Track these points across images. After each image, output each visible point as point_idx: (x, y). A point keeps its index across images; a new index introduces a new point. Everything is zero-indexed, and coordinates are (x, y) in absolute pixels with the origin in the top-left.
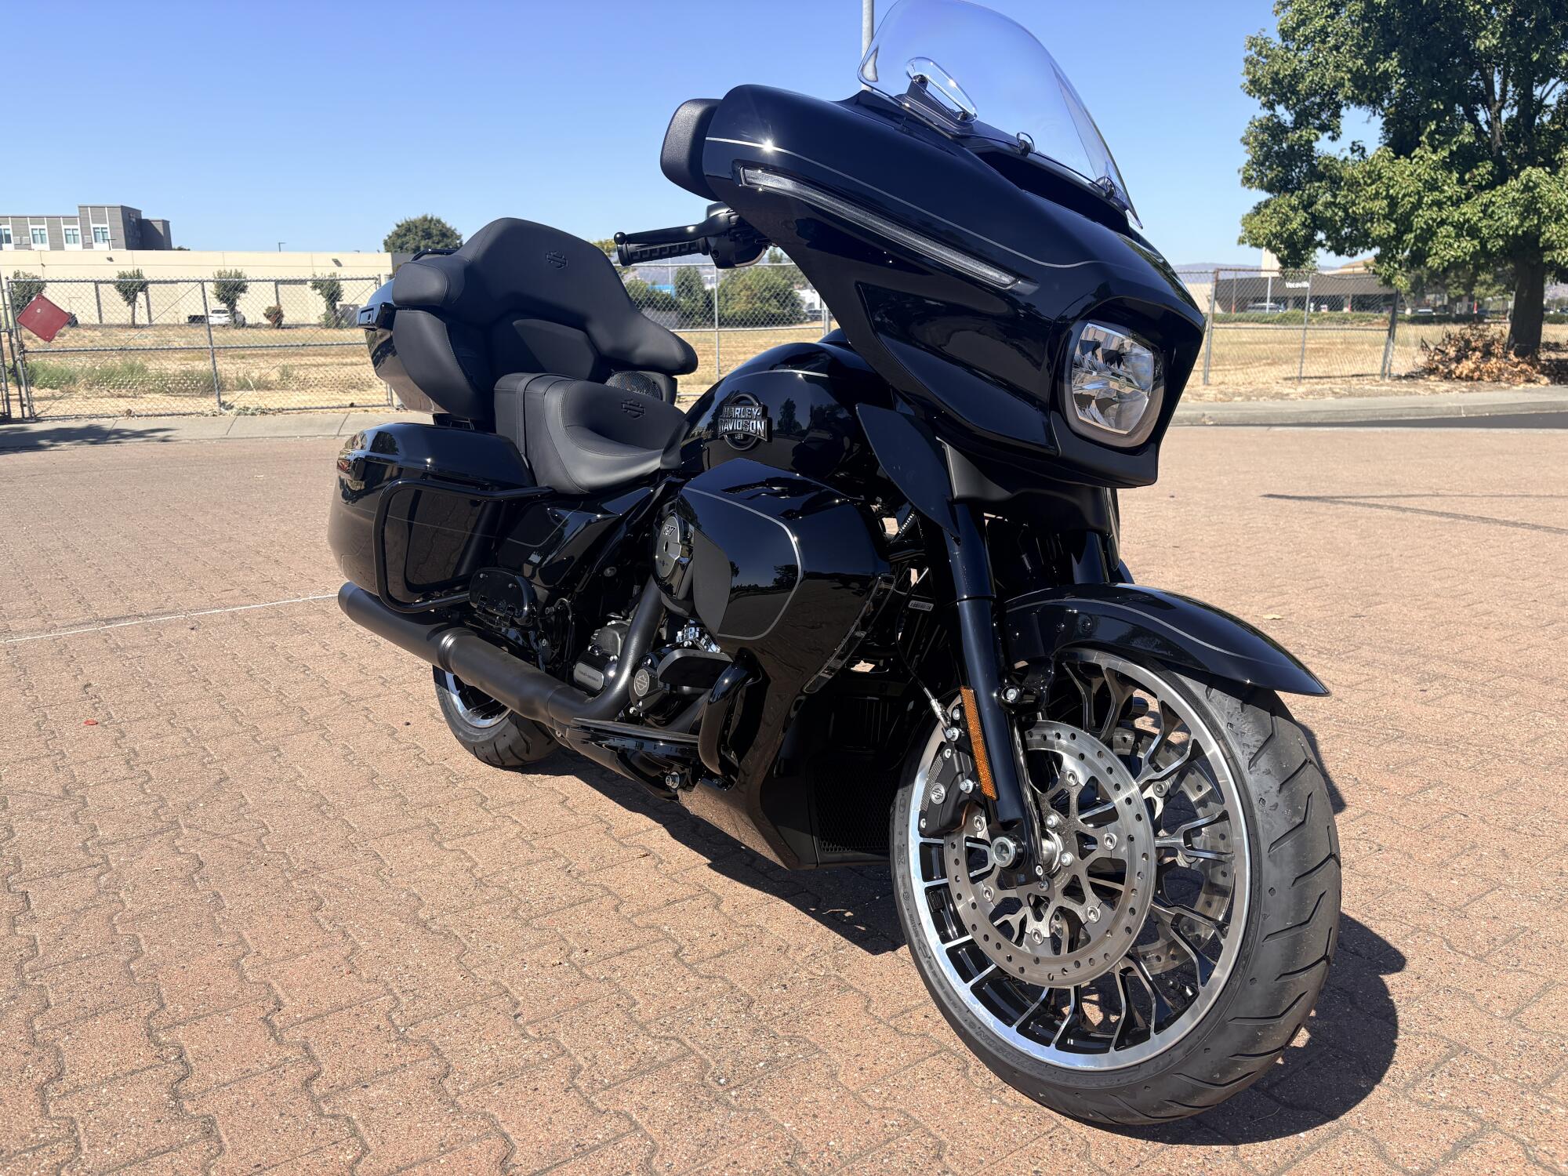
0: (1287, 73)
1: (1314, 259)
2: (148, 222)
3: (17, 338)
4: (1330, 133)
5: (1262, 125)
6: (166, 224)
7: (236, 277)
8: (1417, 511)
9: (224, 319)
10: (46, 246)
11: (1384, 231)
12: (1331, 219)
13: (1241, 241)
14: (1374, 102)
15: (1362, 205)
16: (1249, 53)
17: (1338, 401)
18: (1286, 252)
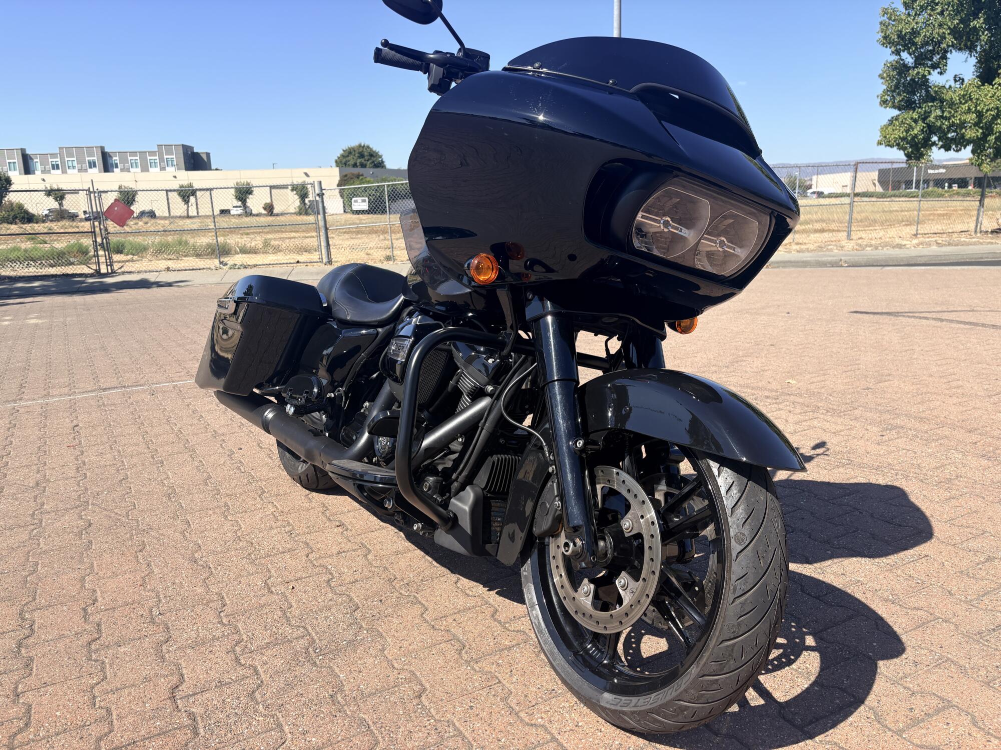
0: (907, 31)
1: (930, 154)
2: (197, 153)
3: (104, 225)
4: (939, 70)
5: (892, 66)
6: (208, 154)
7: (247, 185)
8: (952, 321)
9: (240, 211)
10: (139, 170)
11: (974, 135)
12: (940, 127)
13: (880, 143)
14: (971, 48)
15: (959, 117)
16: (883, 18)
17: (940, 249)
18: (910, 150)
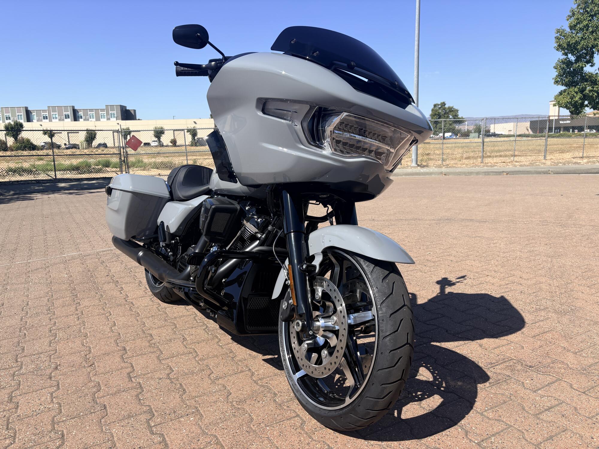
0: (573, 42)
2: (129, 110)
3: (125, 150)
4: (590, 64)
5: (562, 61)
6: (135, 111)
7: (161, 129)
9: (156, 144)
10: (94, 120)
13: (555, 105)
16: (557, 35)
18: (573, 109)
